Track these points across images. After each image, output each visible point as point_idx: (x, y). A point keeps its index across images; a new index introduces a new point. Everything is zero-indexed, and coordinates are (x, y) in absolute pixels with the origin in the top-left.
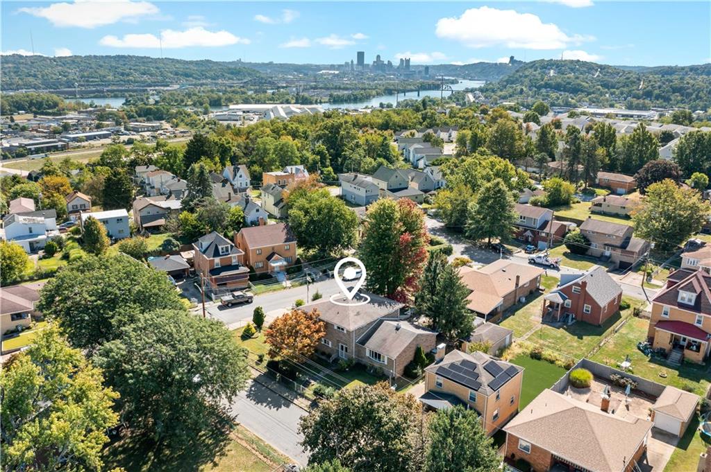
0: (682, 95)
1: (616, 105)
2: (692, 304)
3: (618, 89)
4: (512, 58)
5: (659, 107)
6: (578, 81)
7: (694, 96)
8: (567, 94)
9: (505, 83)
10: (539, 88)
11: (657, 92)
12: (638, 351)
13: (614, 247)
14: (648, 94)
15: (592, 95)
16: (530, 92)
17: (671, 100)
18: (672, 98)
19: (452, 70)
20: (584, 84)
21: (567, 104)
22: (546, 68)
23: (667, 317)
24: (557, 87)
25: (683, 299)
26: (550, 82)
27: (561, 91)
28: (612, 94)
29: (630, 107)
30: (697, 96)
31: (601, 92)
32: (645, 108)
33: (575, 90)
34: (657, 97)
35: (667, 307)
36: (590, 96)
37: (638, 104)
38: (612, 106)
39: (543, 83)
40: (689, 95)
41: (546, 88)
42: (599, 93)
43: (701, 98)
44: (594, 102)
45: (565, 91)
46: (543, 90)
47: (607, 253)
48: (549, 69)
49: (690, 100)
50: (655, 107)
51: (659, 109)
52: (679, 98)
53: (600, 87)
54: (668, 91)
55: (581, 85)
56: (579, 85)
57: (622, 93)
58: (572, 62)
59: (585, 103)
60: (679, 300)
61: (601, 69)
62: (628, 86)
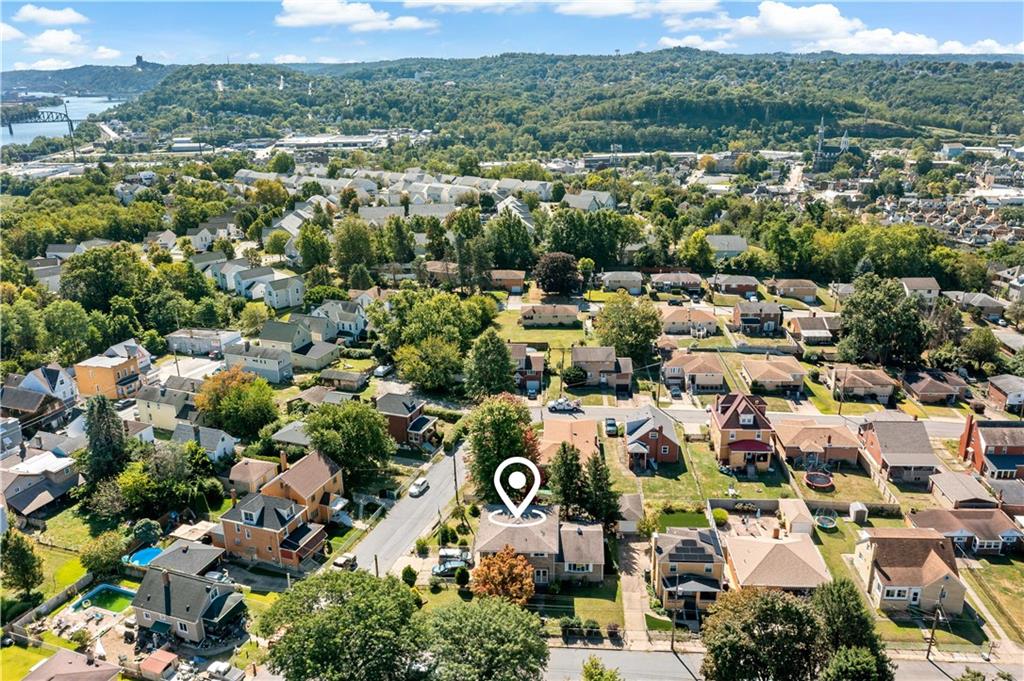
0: (400, 111)
1: (328, 129)
2: (752, 423)
3: (321, 106)
4: (139, 59)
5: (378, 128)
6: (267, 98)
7: (414, 111)
8: (257, 117)
9: (153, 104)
10: (215, 110)
11: (370, 108)
12: (722, 475)
13: (608, 372)
14: (360, 112)
15: (293, 117)
16: (204, 118)
17: (389, 118)
18: (390, 114)
19: (37, 79)
20: (275, 101)
21: (265, 134)
22: (209, 78)
23: (734, 439)
24: (241, 109)
25: (744, 420)
26: (227, 101)
27: (247, 113)
28: (315, 113)
29: (346, 131)
30: (417, 110)
31: (301, 112)
32: (363, 132)
33: (267, 111)
34: (374, 115)
35: (732, 431)
36: (289, 119)
37: (355, 126)
38: (323, 131)
39: (217, 103)
40: (408, 110)
41: (224, 110)
42: (298, 113)
43: (422, 113)
44: (298, 127)
45: (252, 113)
46: (222, 114)
47: (603, 380)
48: (214, 80)
49: (412, 116)
50: (374, 128)
51: (381, 131)
52: (398, 114)
53: (296, 104)
54: (384, 107)
55: (273, 103)
56: (269, 103)
57: (328, 112)
58: (242, 67)
59: (287, 129)
60: (741, 423)
61: (284, 76)
62: (331, 101)
